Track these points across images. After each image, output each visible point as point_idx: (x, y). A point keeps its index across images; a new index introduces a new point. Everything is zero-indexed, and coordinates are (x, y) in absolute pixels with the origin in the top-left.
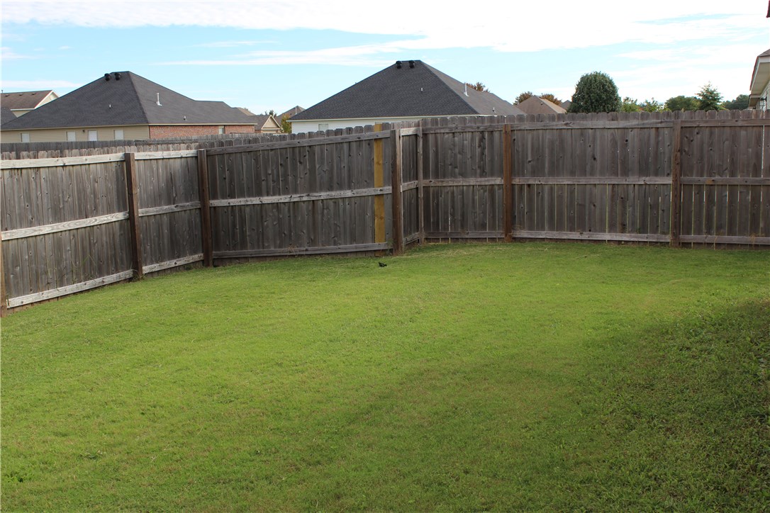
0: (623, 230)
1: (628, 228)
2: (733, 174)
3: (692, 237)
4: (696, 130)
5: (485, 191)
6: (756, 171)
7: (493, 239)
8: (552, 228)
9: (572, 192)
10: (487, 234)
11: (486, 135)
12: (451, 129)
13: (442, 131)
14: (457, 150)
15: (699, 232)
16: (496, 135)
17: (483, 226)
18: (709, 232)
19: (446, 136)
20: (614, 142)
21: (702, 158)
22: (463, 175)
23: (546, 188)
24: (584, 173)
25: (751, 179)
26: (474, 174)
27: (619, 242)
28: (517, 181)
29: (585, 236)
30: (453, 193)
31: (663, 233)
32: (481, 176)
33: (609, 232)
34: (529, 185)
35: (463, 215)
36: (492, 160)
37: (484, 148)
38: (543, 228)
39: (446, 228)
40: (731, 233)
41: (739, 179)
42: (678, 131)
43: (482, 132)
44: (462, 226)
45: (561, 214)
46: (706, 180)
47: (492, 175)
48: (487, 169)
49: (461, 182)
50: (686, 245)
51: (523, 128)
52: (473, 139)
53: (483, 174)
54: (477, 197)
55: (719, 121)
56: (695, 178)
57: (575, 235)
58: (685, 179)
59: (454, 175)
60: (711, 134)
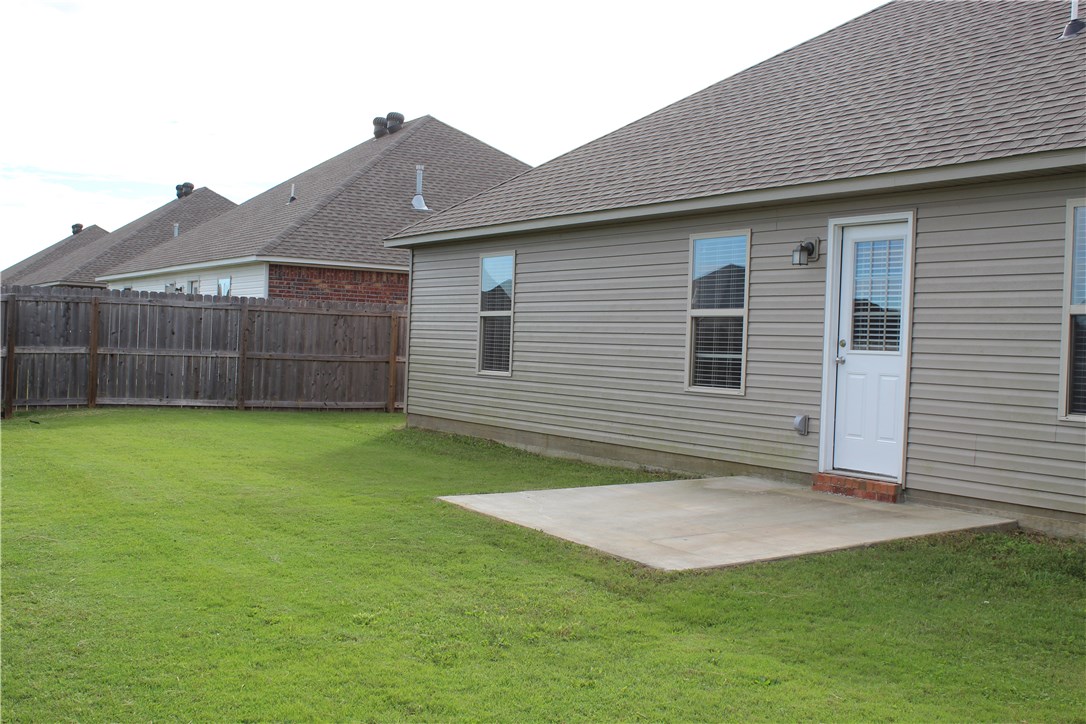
0: (196, 396)
1: (201, 395)
2: (284, 351)
3: (252, 402)
4: (257, 314)
5: (68, 359)
6: (301, 348)
7: (74, 406)
8: (132, 395)
9: (152, 363)
10: (68, 401)
11: (72, 306)
12: (35, 297)
13: (26, 299)
14: (39, 319)
15: (258, 398)
16: (82, 307)
17: (64, 394)
18: (265, 398)
19: (29, 304)
20: (190, 318)
21: (261, 338)
22: (45, 343)
23: (128, 359)
24: (163, 344)
25: (298, 355)
26: (57, 343)
27: (193, 407)
28: (101, 351)
29: (164, 403)
30: (33, 360)
31: (230, 399)
32: (65, 344)
33: (185, 398)
34: (112, 355)
35: (43, 383)
36: (76, 331)
37: (69, 318)
38: (124, 396)
39: (23, 396)
40: (282, 398)
41: (289, 355)
42: (246, 314)
43: (67, 303)
44: (42, 394)
45: (141, 382)
46: (265, 354)
47: (75, 344)
48: (71, 339)
49: (43, 350)
50: (248, 408)
51: (109, 301)
52: (57, 308)
53: (67, 342)
54: (58, 366)
55: (276, 307)
56: (256, 353)
57: (155, 402)
58: (249, 354)
59: (35, 343)
60: (269, 317)
